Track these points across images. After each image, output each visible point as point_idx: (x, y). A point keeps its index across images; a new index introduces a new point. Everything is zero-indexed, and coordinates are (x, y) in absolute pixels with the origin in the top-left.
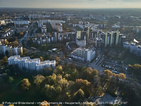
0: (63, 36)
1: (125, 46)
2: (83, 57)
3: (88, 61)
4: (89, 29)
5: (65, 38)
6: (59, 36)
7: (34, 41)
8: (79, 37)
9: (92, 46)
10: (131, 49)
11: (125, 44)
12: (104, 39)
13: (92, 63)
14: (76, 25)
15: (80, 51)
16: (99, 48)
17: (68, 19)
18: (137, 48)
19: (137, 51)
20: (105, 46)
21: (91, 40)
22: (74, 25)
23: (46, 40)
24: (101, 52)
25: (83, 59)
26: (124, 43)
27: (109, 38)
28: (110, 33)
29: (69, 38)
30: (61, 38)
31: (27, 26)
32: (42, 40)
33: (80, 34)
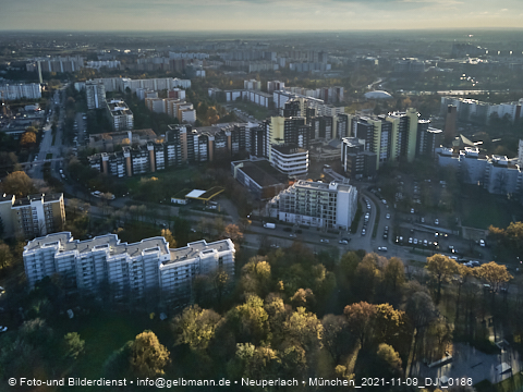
0: (211, 139)
2: (319, 216)
5: (221, 145)
6: (196, 138)
7: (97, 166)
8: (278, 139)
11: (441, 154)
12: (372, 141)
14: (236, 94)
16: (357, 176)
17: (198, 73)
18: (489, 165)
21: (319, 150)
22: (228, 95)
23: (149, 159)
26: (437, 150)
28: (389, 119)
29: (236, 145)
30: (204, 146)
31: (37, 107)
32: (132, 158)
33: (282, 128)
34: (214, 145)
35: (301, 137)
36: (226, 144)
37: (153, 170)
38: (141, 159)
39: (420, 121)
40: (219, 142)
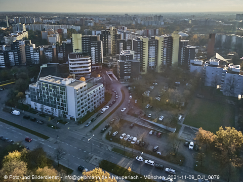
1: (193, 68)
3: (71, 118)
4: (112, 33)
5: (49, 54)
8: (77, 50)
9: (111, 73)
10: (208, 76)
11: (193, 64)
12: (142, 53)
13: (82, 126)
14: (98, 32)
15: (47, 86)
16: (125, 77)
17: (89, 24)
18: (225, 72)
19: (226, 82)
20: (144, 71)
21: (114, 59)
22: (93, 32)
24: (127, 87)
25: (57, 113)
26: (192, 61)
27: (153, 49)
28: (157, 38)
30: (37, 54)
33: (80, 42)
34: (44, 54)
35: (93, 48)
36: (53, 54)
39: (182, 41)
40: (47, 52)
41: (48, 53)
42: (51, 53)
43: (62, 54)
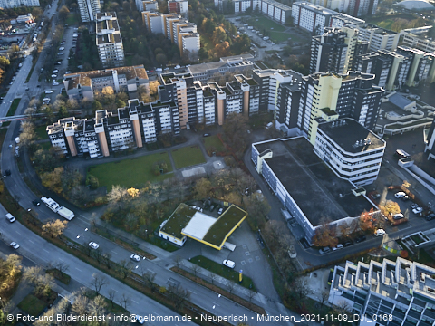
0: (221, 97)
4: (350, 42)
6: (200, 95)
7: (59, 141)
8: (327, 111)
14: (247, 4)
23: (133, 130)
29: (255, 103)
30: (211, 106)
31: (30, 18)
32: (107, 132)
34: (224, 105)
35: (365, 108)
36: (243, 102)
37: (140, 145)
38: (121, 132)
40: (232, 100)
41: (234, 102)
42: (238, 101)
43: (258, 100)
